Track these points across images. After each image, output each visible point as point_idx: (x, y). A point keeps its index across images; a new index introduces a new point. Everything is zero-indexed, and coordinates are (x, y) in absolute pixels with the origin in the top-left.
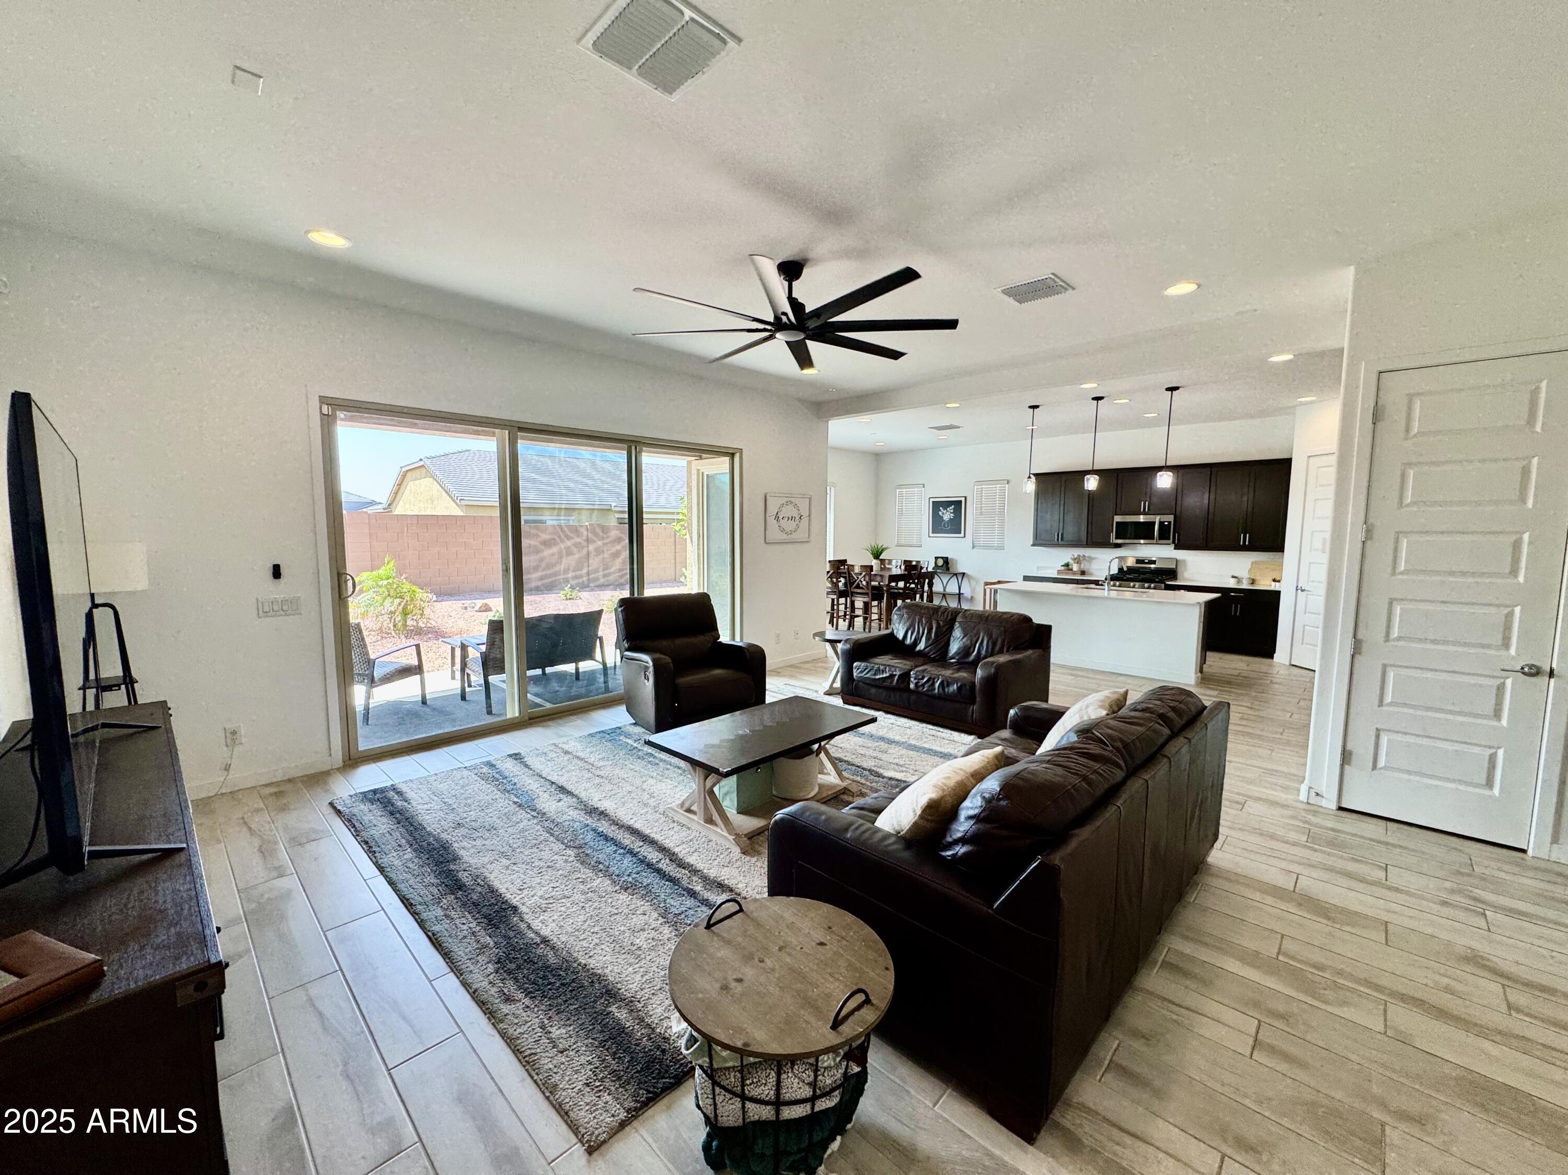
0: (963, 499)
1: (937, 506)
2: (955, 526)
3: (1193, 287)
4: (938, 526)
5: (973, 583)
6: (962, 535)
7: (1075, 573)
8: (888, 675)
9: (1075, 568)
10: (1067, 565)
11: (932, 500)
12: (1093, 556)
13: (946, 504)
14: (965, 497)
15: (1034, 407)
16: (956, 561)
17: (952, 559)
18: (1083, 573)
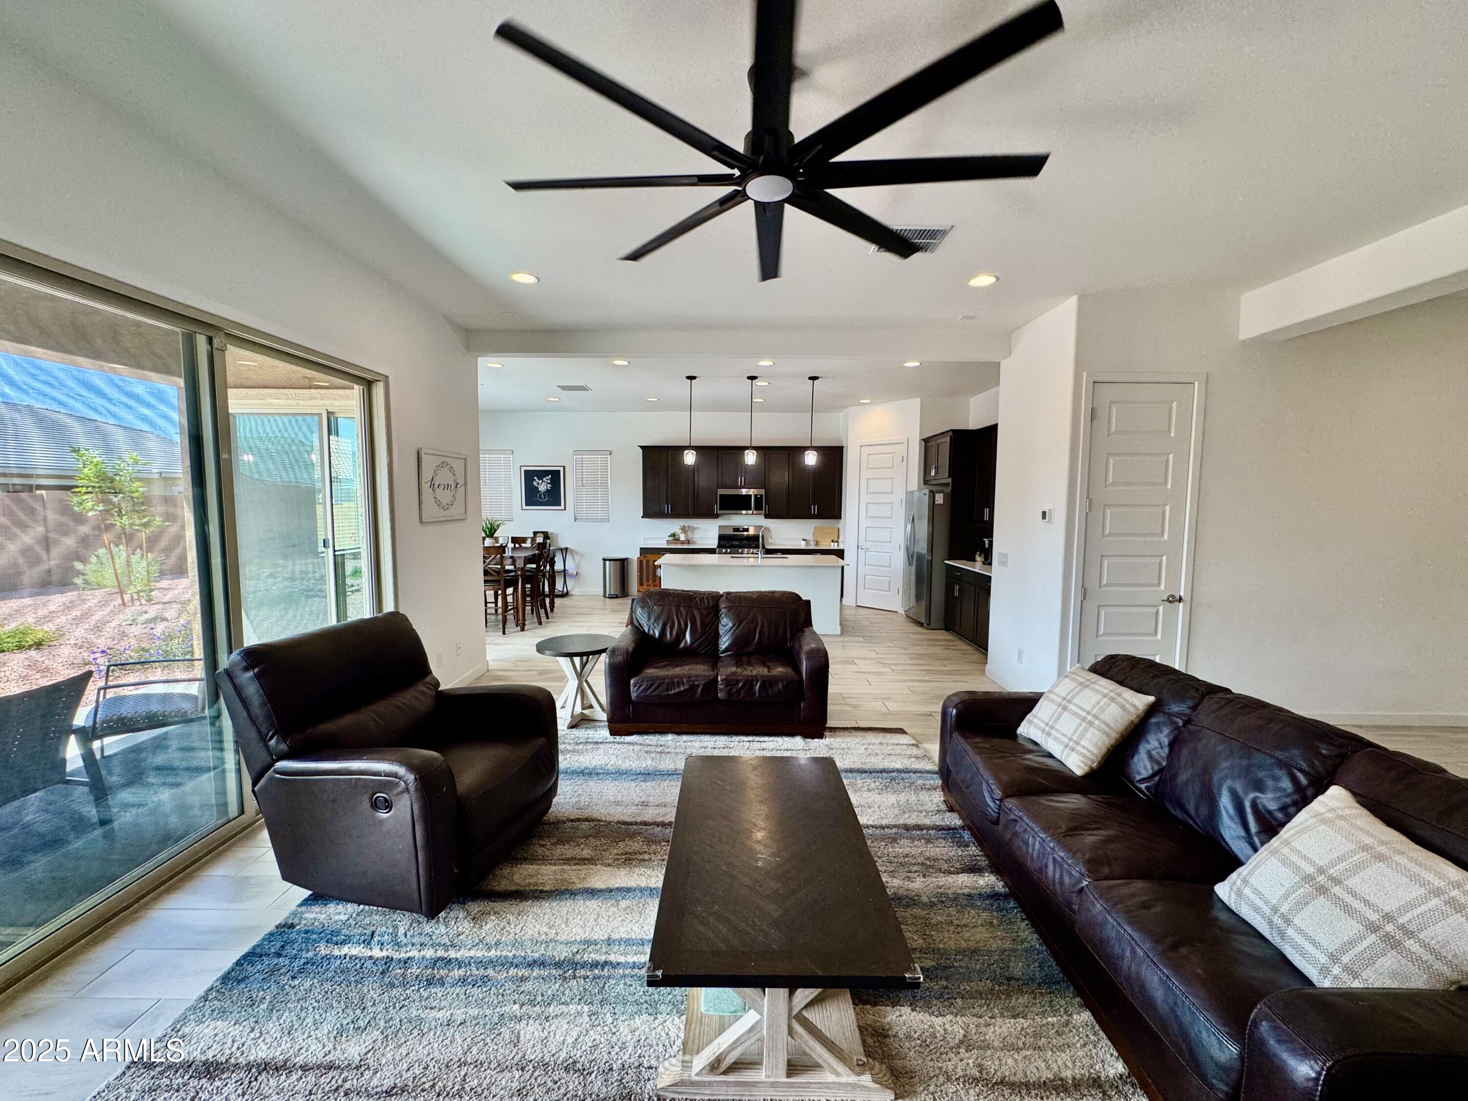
0: (561, 469)
1: (530, 476)
2: (553, 497)
3: (993, 280)
4: (532, 498)
5: (577, 558)
6: (562, 507)
7: (683, 543)
8: (687, 687)
9: (682, 537)
10: (673, 535)
11: (523, 469)
12: (695, 526)
13: (541, 474)
14: (564, 467)
15: (691, 378)
16: (557, 536)
17: (552, 534)
18: (688, 542)
